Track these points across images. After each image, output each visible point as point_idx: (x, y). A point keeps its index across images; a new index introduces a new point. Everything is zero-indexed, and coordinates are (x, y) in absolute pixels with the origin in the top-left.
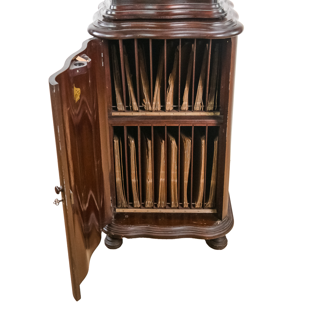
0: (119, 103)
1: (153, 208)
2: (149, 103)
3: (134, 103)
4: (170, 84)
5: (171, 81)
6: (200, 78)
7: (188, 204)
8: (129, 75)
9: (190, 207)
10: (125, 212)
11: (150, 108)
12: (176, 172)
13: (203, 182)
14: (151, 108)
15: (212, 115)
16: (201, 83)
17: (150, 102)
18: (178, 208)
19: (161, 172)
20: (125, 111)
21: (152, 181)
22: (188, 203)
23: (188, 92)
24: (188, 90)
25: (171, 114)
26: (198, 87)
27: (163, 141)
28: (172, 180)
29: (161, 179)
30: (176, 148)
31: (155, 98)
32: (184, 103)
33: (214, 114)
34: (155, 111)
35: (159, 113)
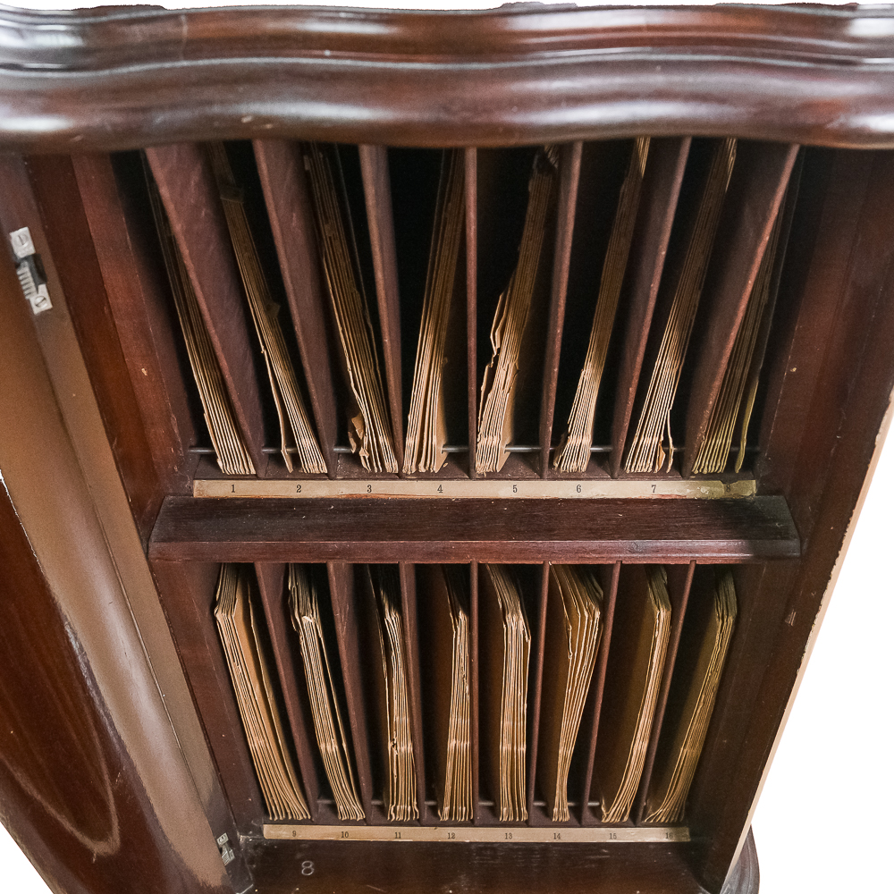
0: (225, 440)
1: (419, 823)
2: (383, 440)
3: (306, 442)
4: (499, 350)
5: (506, 336)
6: (671, 319)
7: (570, 808)
8: (264, 303)
9: (578, 817)
10: (300, 837)
11: (391, 465)
12: (522, 724)
13: (644, 750)
14: (395, 464)
15: (716, 496)
16: (674, 344)
17: (391, 433)
18: (527, 824)
19: (453, 720)
20: (261, 475)
21: (410, 749)
22: (569, 800)
23: (596, 386)
24: (599, 378)
25: (504, 490)
26: (657, 363)
27: (461, 616)
28: (505, 747)
29: (452, 744)
30: (525, 643)
31: (414, 418)
32: (573, 441)
33: (728, 489)
34: (419, 476)
35: (437, 483)
